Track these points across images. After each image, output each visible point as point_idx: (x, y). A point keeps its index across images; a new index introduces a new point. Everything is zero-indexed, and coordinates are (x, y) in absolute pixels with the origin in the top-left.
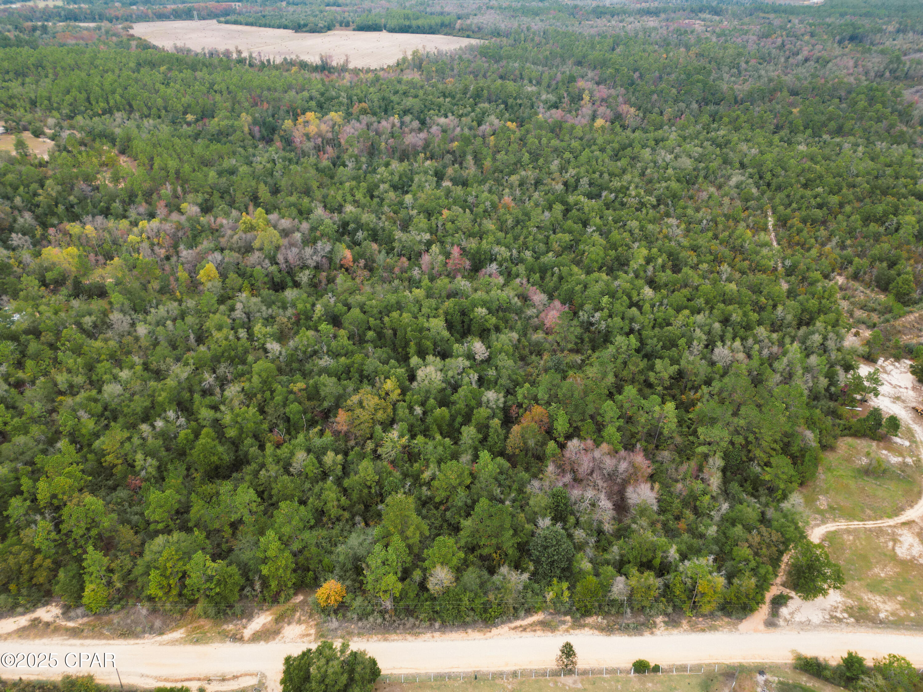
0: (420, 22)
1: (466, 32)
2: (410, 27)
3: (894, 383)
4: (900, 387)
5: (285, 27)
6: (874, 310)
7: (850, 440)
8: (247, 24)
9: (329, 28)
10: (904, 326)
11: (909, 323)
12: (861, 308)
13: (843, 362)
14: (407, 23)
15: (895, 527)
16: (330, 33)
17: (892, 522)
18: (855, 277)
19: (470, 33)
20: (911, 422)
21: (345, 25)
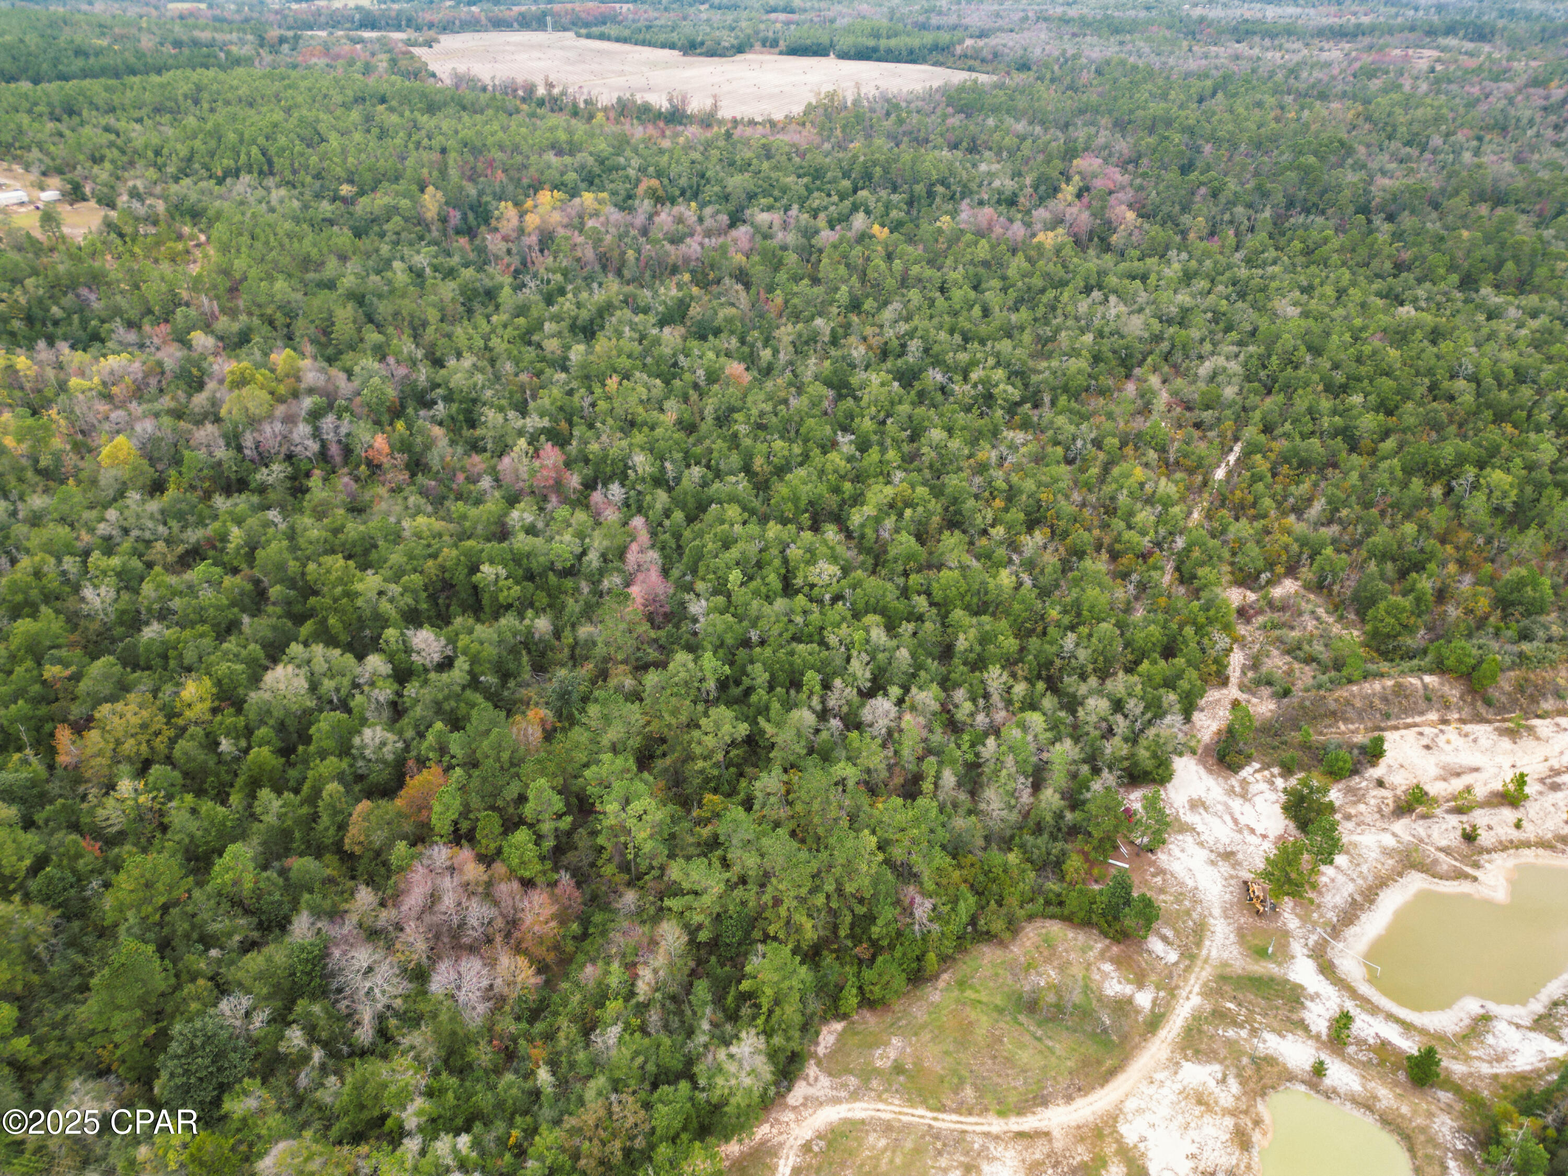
0: (893, 42)
1: (970, 61)
2: (875, 50)
3: (1243, 820)
4: (1252, 831)
5: (672, 46)
6: (1310, 659)
7: (1055, 928)
8: (618, 40)
9: (740, 49)
10: (1348, 703)
11: (1365, 697)
12: (1288, 652)
13: (1126, 764)
14: (871, 43)
15: (997, 1138)
16: (740, 57)
17: (996, 1125)
18: (1320, 586)
19: (976, 64)
20: (1217, 912)
21: (771, 44)
